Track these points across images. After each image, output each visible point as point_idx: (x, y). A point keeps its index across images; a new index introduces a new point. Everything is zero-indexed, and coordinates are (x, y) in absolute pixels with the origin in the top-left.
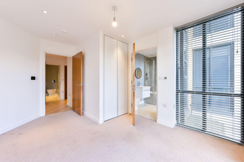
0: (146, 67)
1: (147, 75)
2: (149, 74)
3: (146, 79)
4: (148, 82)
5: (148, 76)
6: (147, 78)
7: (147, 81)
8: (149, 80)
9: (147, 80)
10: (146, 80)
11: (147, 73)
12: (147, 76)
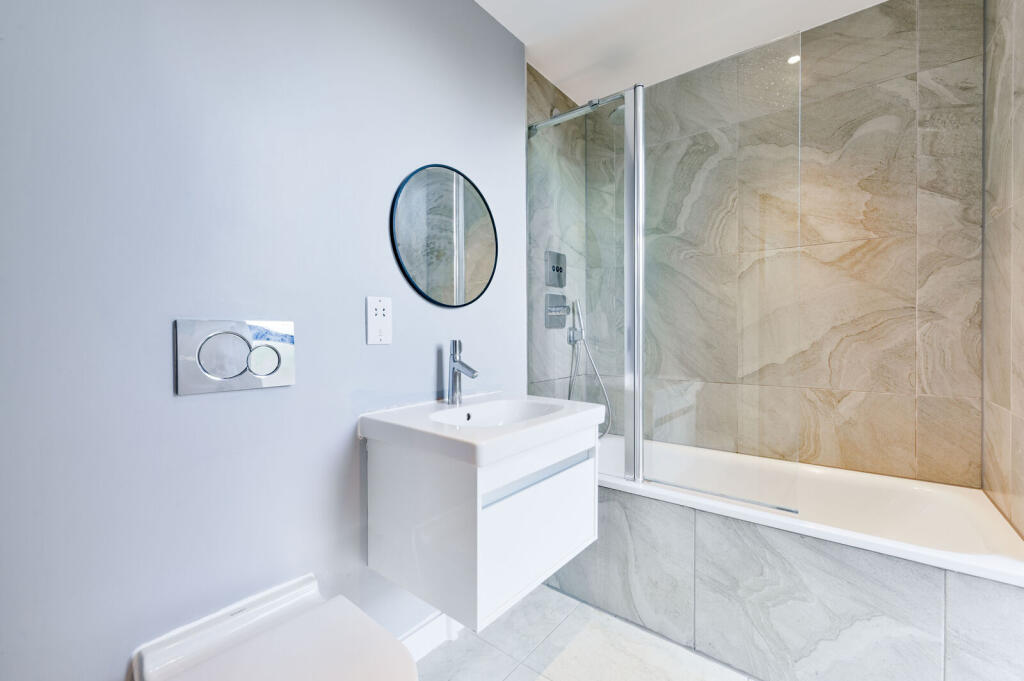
0: (555, 187)
1: (559, 267)
2: (583, 263)
3: (550, 311)
4: (572, 342)
5: (574, 288)
6: (559, 302)
7: (559, 336)
8: (582, 322)
9: (562, 325)
10: (555, 322)
11: (559, 257)
12: (561, 284)
